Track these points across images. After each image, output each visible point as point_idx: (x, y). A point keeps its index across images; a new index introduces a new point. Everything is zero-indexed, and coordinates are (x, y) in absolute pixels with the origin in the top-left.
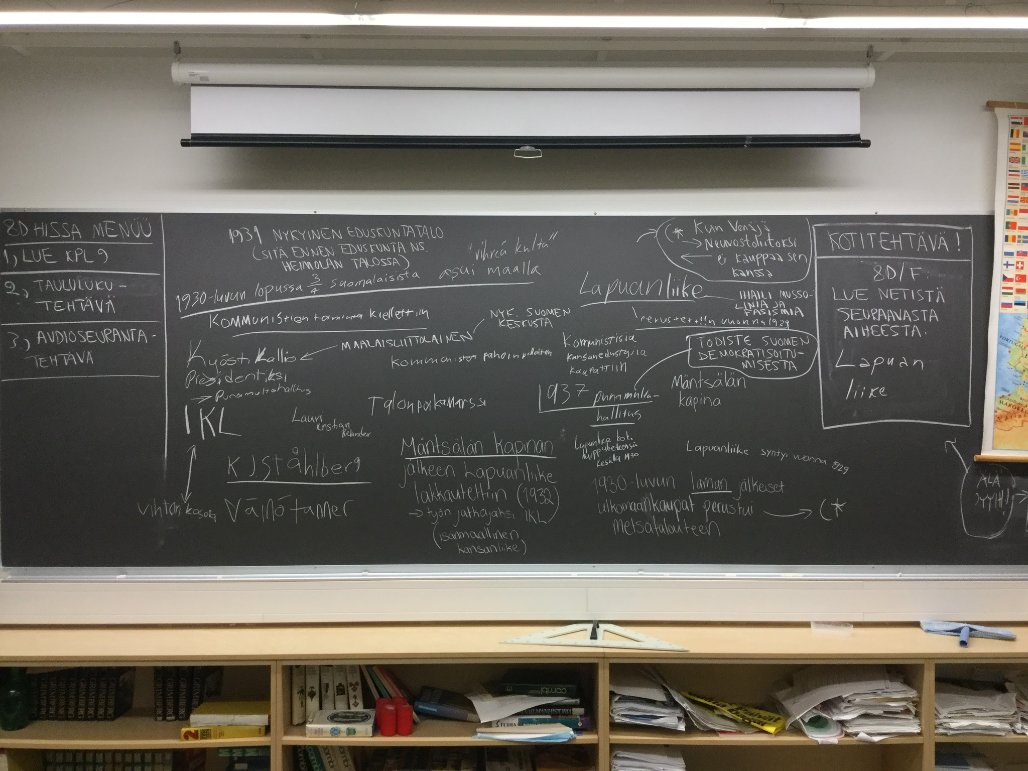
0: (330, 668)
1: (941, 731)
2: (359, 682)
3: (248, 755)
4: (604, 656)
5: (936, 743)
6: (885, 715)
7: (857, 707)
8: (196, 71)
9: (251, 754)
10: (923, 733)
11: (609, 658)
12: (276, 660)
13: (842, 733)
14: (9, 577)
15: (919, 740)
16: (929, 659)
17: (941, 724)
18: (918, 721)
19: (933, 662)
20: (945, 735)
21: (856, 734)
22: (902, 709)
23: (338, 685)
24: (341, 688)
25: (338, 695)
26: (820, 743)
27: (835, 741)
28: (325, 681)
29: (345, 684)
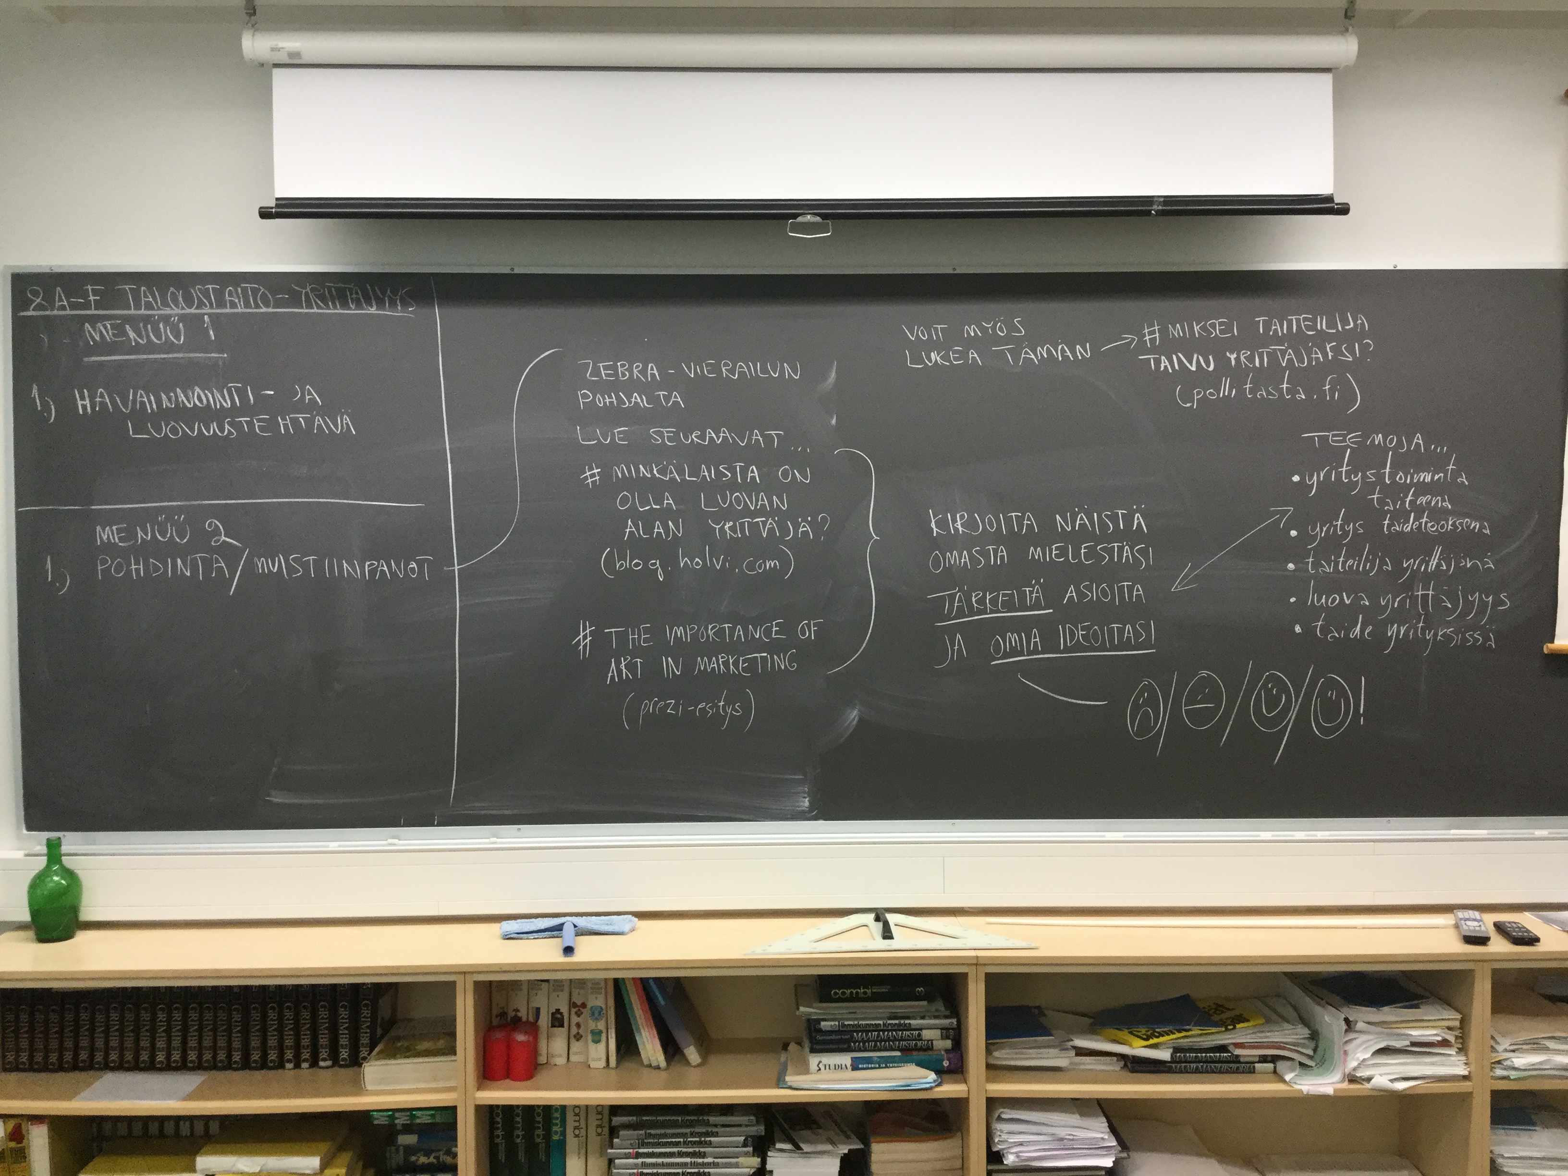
0: (545, 986)
2: (589, 1002)
3: (418, 1121)
5: (1491, 1091)
6: (1411, 1049)
7: (1372, 1037)
9: (424, 1119)
10: (1472, 1076)
11: (984, 965)
12: (465, 973)
13: (1343, 1081)
15: (1463, 1087)
16: (1482, 961)
18: (1463, 1059)
20: (1507, 1078)
21: (1369, 1079)
22: (1437, 1038)
23: (554, 1011)
24: (559, 1016)
25: (553, 1026)
26: (1305, 1093)
27: (1330, 1090)
28: (535, 1005)
29: (564, 1010)
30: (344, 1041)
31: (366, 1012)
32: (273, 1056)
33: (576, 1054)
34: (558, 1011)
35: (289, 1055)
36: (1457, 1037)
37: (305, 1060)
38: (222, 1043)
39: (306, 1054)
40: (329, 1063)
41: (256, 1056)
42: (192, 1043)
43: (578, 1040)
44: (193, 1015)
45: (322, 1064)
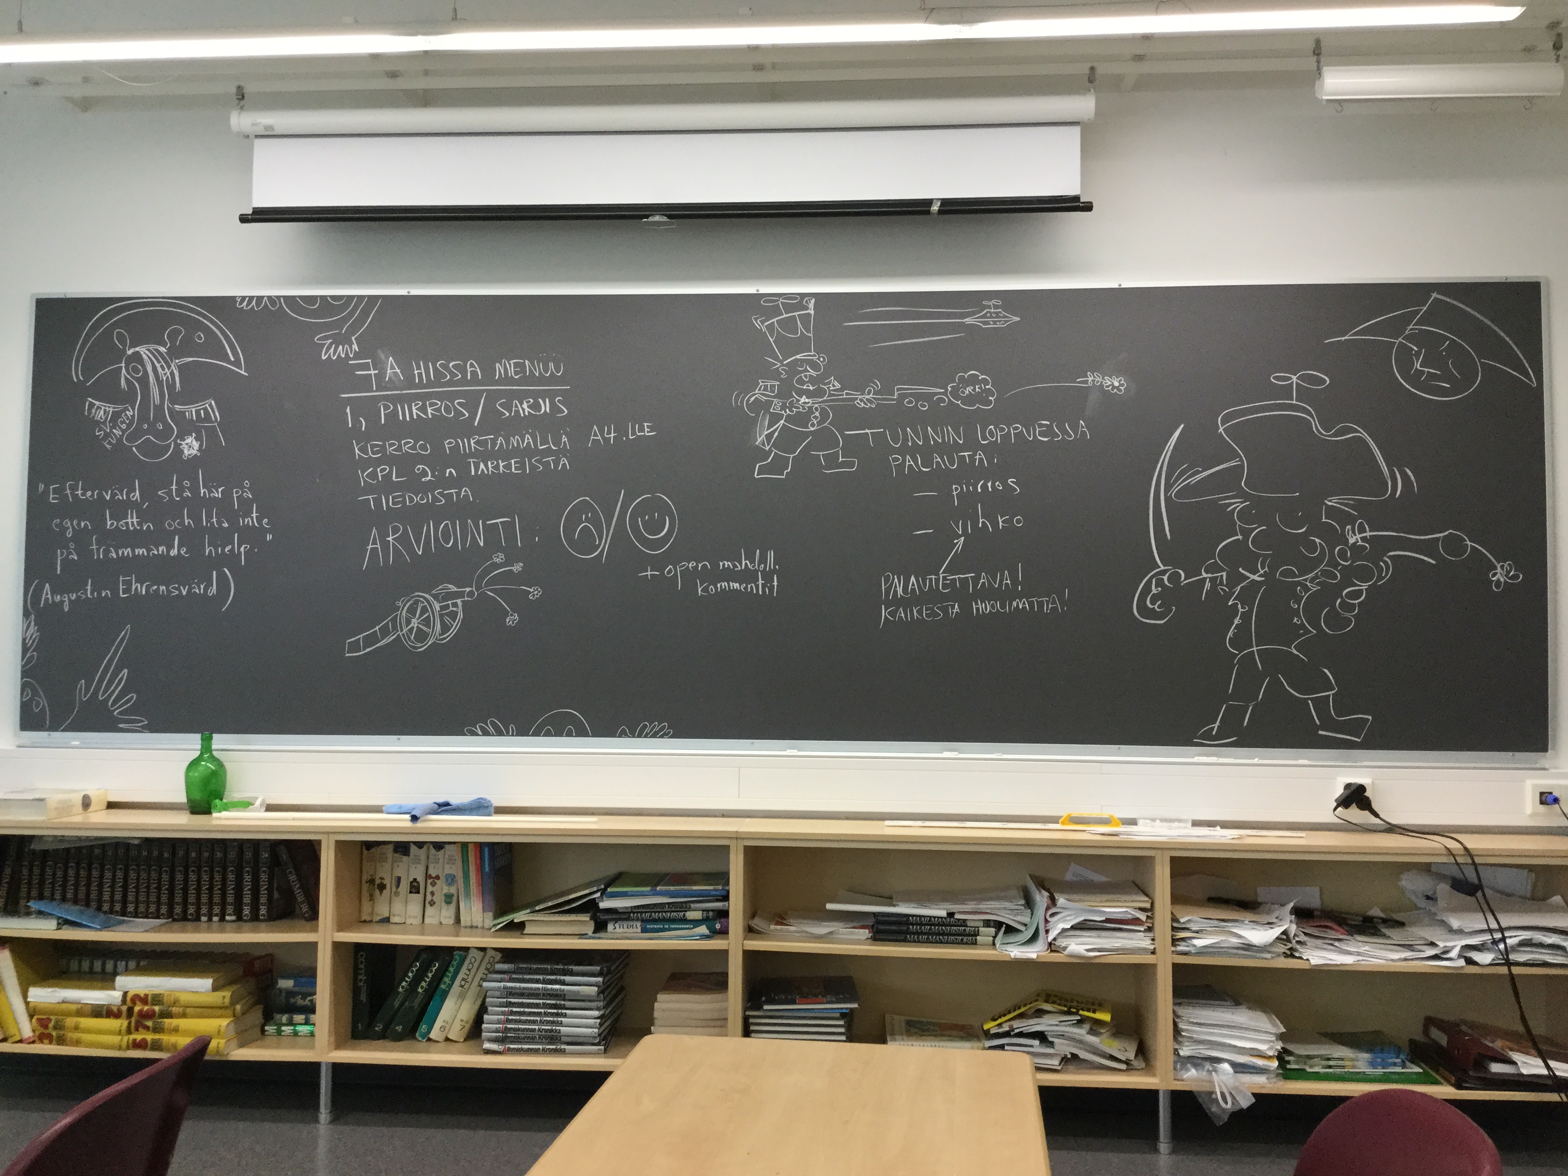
1: (1181, 948)
4: (737, 838)
5: (1174, 964)
6: (1105, 924)
7: (1071, 913)
8: (259, 120)
10: (1157, 950)
11: (743, 839)
12: (328, 833)
13: (1048, 949)
14: (27, 742)
15: (1149, 959)
16: (1162, 849)
17: (1183, 939)
18: (1150, 936)
19: (1167, 855)
20: (1186, 954)
21: (1065, 948)
22: (1130, 917)
23: (412, 880)
24: (415, 884)
25: (411, 892)
26: (1013, 957)
27: (1034, 956)
29: (421, 879)
30: (247, 900)
31: (264, 877)
32: (191, 910)
33: (429, 917)
34: (415, 880)
35: (204, 910)
36: (1148, 917)
37: (216, 915)
38: (153, 898)
40: (233, 918)
41: (178, 910)
42: (131, 897)
43: (431, 905)
44: (132, 875)
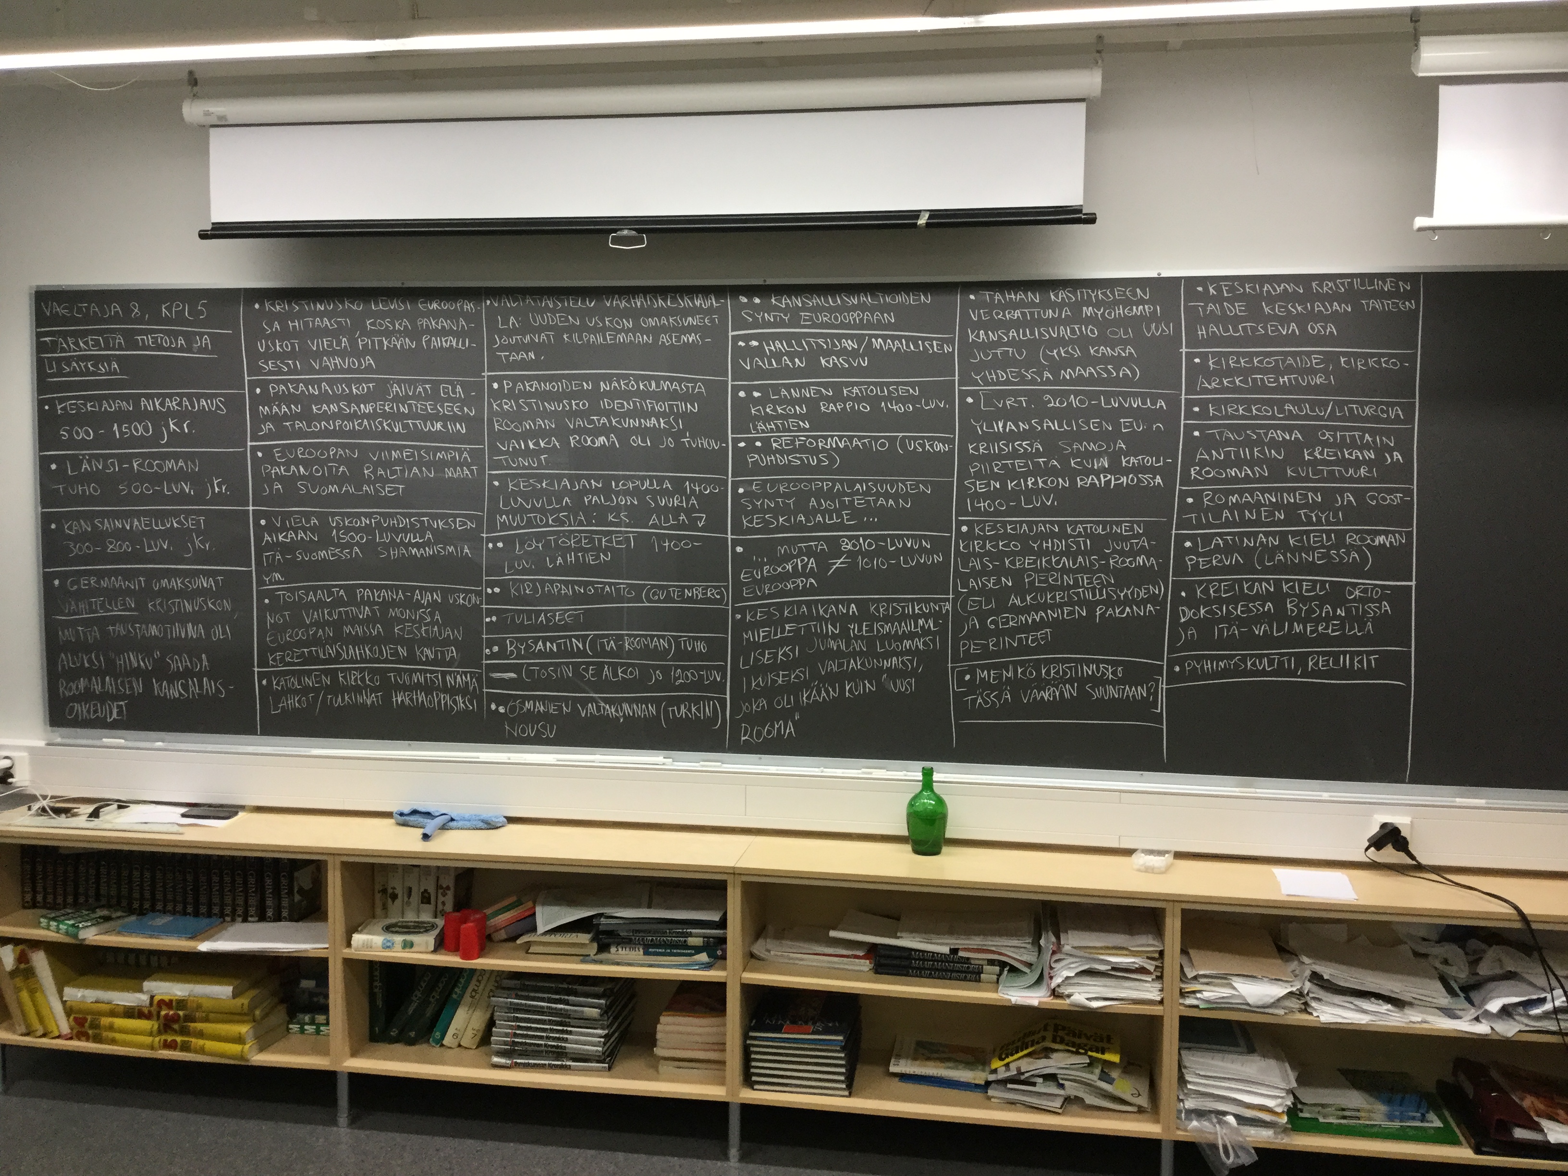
0: (417, 869)
1: (1189, 1001)
2: (452, 885)
4: (735, 872)
5: (1180, 1017)
6: (1113, 973)
7: (1077, 960)
10: (1165, 1001)
11: (741, 874)
12: (335, 854)
13: (1050, 996)
14: (59, 740)
15: (1157, 1010)
16: (1174, 901)
17: (1194, 992)
18: (1158, 985)
19: (1179, 907)
20: (1197, 1007)
21: (1069, 996)
22: (1137, 966)
24: (427, 895)
25: (422, 903)
26: (1013, 1003)
27: (1035, 1003)
28: (408, 884)
29: (432, 890)
30: (269, 902)
31: (284, 881)
34: (426, 891)
36: (1157, 967)
39: (240, 911)
40: (255, 919)
45: (250, 919)
